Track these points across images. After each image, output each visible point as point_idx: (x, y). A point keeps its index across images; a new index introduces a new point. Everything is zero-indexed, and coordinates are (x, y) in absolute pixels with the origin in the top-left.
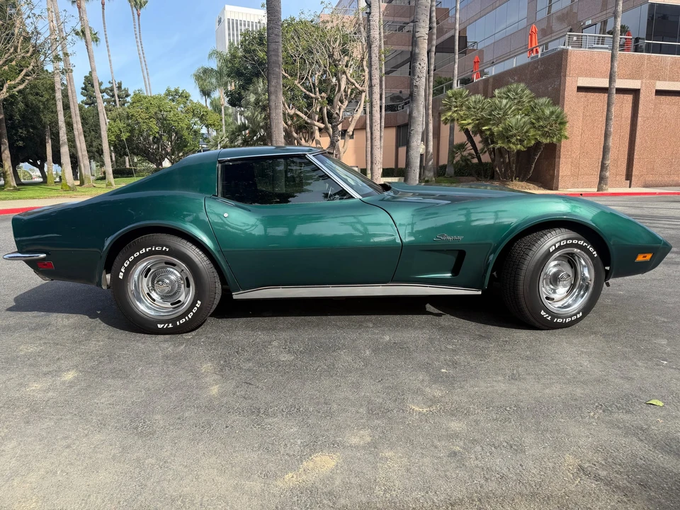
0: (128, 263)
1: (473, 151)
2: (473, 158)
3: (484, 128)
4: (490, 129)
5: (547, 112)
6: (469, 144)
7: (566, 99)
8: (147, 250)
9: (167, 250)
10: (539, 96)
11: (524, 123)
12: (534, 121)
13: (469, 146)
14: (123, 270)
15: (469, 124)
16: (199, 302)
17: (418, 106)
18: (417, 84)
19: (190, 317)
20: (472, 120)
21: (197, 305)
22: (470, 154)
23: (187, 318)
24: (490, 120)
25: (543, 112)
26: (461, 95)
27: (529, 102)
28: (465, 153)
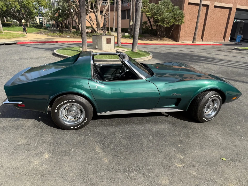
0: (59, 106)
1: (150, 25)
2: (150, 27)
3: (155, 17)
4: (157, 18)
5: (178, 12)
6: (149, 22)
7: (184, 7)
8: (67, 101)
9: (75, 101)
10: (175, 5)
11: (170, 16)
12: (173, 16)
13: (148, 23)
14: (57, 109)
15: (149, 15)
16: (87, 119)
17: (139, 14)
18: (139, 5)
19: (83, 124)
20: (151, 13)
21: (86, 120)
22: (149, 26)
23: (82, 124)
24: (157, 14)
25: (176, 12)
26: (147, 2)
27: (171, 7)
28: (147, 25)
